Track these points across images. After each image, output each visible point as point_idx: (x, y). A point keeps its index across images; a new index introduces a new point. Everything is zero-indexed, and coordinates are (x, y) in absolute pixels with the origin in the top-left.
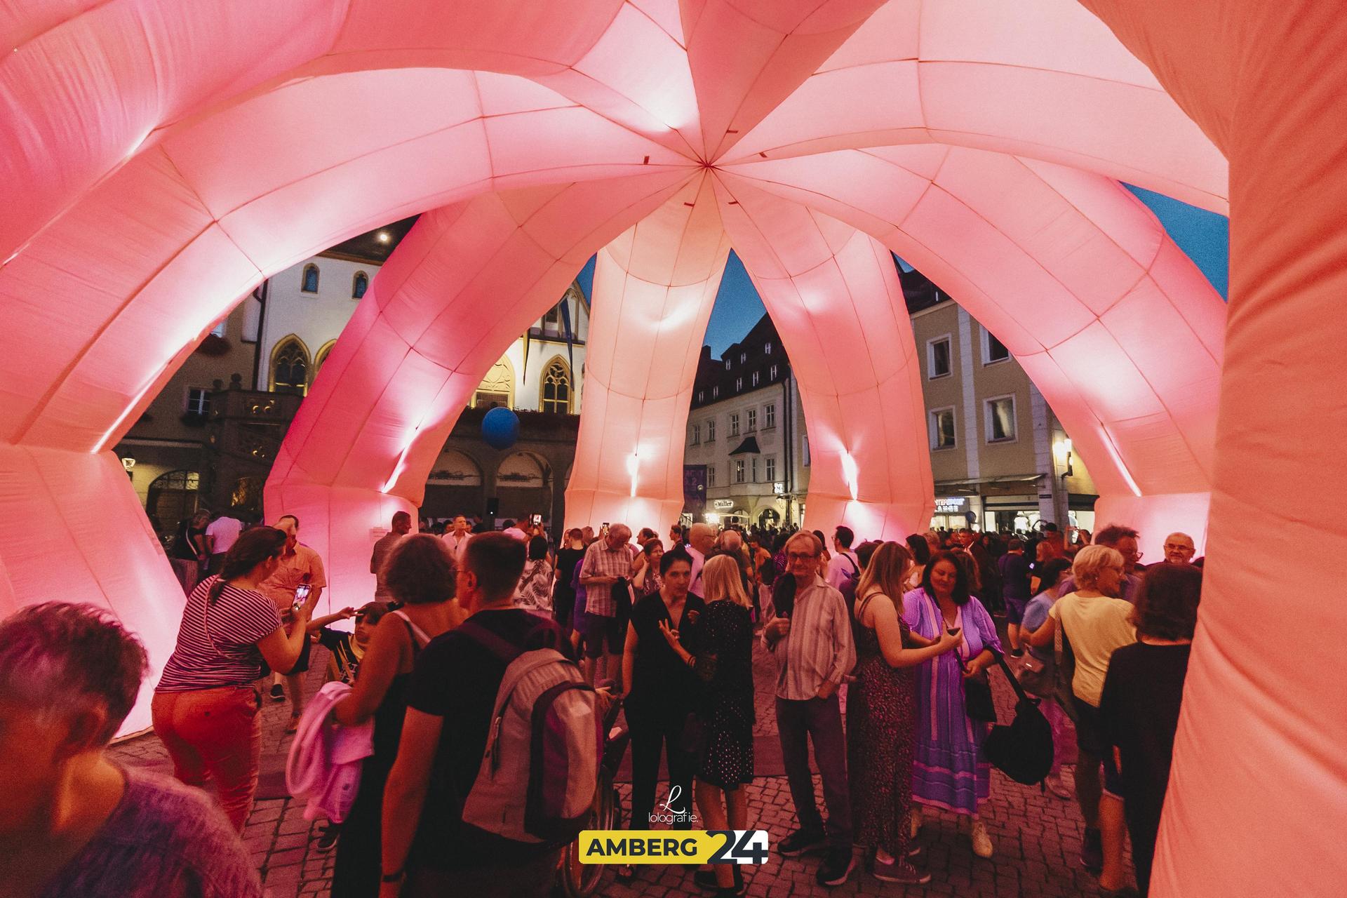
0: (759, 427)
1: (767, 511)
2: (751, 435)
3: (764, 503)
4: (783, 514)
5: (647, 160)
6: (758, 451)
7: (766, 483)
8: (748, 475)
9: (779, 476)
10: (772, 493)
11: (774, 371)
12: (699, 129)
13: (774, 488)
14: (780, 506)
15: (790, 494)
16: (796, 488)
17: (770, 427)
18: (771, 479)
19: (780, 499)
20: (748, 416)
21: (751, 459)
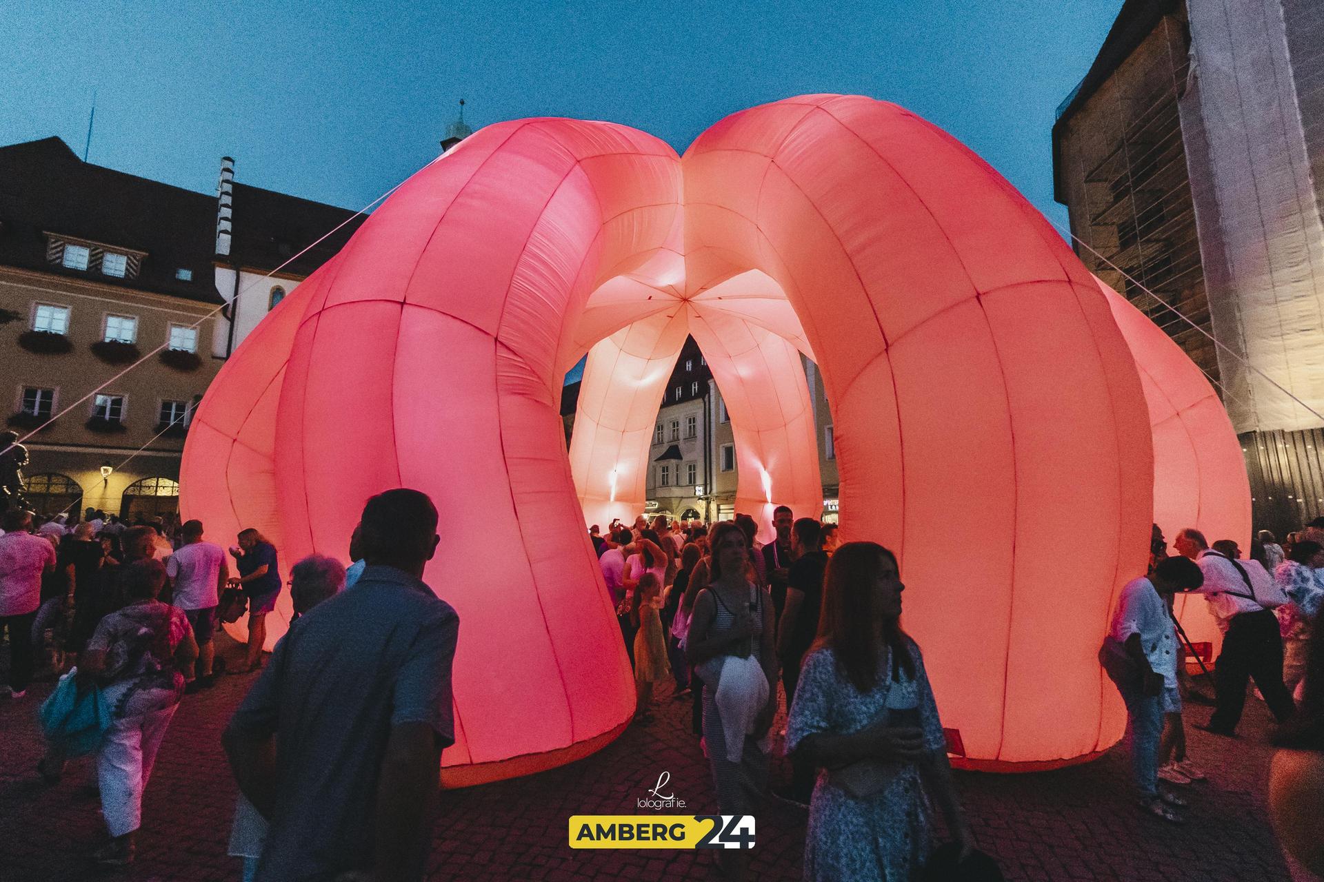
0: (681, 437)
1: (688, 511)
2: (674, 443)
3: (686, 504)
4: (702, 513)
5: (650, 298)
6: (680, 458)
7: (687, 486)
8: (672, 480)
9: (700, 480)
10: (693, 495)
11: (695, 387)
12: (684, 284)
13: (695, 491)
14: (700, 507)
15: (709, 496)
16: (714, 491)
17: (692, 436)
18: (692, 482)
19: (700, 501)
20: (672, 426)
21: (674, 465)
